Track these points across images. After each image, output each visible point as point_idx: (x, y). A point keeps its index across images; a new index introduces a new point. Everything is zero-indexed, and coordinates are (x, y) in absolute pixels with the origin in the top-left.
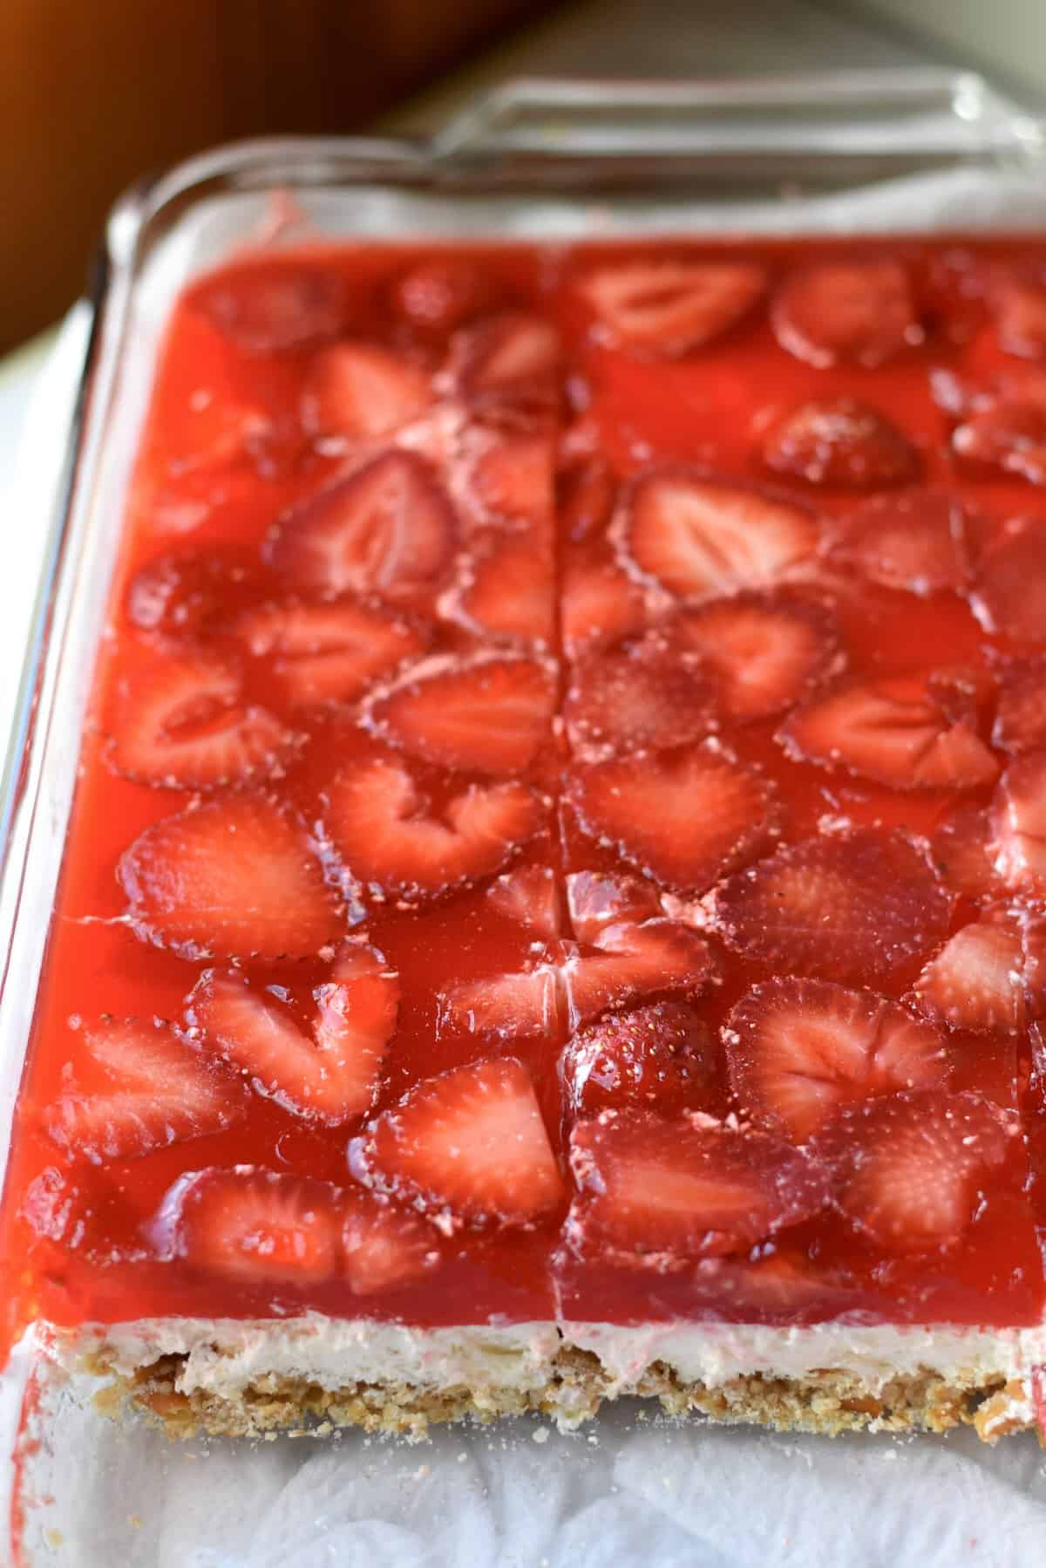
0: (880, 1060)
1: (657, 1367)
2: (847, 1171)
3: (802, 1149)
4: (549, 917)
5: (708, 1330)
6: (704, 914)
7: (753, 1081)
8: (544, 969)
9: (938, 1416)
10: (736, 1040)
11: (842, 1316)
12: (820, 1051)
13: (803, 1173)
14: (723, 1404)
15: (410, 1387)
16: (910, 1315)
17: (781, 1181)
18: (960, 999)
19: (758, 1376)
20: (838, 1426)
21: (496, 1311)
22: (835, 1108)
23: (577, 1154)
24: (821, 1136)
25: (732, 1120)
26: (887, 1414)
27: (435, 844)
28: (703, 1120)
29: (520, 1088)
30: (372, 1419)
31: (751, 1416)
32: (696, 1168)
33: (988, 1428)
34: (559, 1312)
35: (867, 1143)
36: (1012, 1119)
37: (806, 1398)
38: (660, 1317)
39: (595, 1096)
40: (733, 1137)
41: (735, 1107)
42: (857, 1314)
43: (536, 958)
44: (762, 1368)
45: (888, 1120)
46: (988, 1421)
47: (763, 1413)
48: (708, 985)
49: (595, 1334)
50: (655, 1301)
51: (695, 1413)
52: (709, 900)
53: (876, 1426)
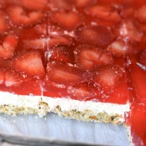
0: (101, 59)
1: (58, 107)
2: (95, 75)
3: (87, 71)
4: (45, 32)
5: (68, 100)
6: (72, 34)
7: (79, 60)
8: (44, 39)
9: (106, 120)
10: (76, 53)
11: (92, 100)
12: (91, 56)
13: (87, 74)
14: (69, 115)
15: (14, 106)
16: (104, 100)
17: (84, 75)
18: (115, 51)
19: (75, 111)
20: (89, 121)
21: (31, 93)
22: (93, 65)
23: (48, 67)
24: (91, 69)
25: (75, 65)
26: (97, 119)
27: (26, 19)
28: (70, 65)
29: (38, 56)
30: (6, 112)
31: (73, 118)
32: (69, 72)
33: (115, 123)
34: (42, 94)
35: (99, 71)
36: (124, 70)
37: (83, 115)
38: (60, 97)
39: (51, 59)
40: (75, 68)
41: (76, 63)
42: (95, 99)
43: (42, 38)
44: (76, 108)
45: (102, 68)
46: (115, 121)
47: (75, 117)
48: (72, 45)
49: (48, 99)
50: (60, 94)
51: (64, 116)
52: (73, 32)
53: (95, 121)
